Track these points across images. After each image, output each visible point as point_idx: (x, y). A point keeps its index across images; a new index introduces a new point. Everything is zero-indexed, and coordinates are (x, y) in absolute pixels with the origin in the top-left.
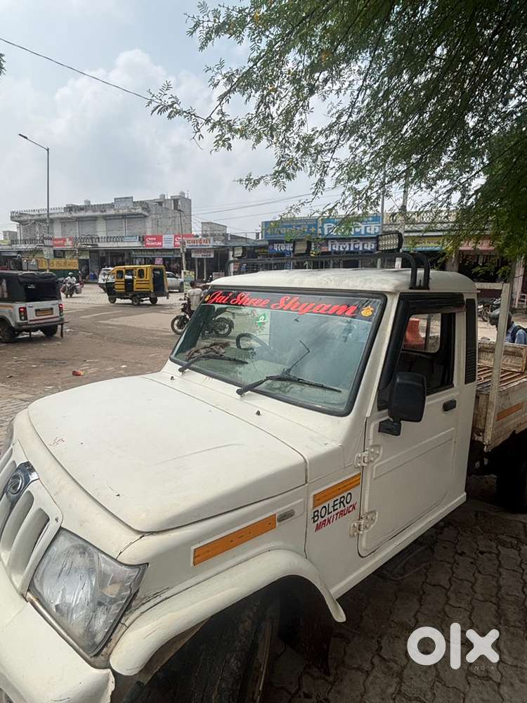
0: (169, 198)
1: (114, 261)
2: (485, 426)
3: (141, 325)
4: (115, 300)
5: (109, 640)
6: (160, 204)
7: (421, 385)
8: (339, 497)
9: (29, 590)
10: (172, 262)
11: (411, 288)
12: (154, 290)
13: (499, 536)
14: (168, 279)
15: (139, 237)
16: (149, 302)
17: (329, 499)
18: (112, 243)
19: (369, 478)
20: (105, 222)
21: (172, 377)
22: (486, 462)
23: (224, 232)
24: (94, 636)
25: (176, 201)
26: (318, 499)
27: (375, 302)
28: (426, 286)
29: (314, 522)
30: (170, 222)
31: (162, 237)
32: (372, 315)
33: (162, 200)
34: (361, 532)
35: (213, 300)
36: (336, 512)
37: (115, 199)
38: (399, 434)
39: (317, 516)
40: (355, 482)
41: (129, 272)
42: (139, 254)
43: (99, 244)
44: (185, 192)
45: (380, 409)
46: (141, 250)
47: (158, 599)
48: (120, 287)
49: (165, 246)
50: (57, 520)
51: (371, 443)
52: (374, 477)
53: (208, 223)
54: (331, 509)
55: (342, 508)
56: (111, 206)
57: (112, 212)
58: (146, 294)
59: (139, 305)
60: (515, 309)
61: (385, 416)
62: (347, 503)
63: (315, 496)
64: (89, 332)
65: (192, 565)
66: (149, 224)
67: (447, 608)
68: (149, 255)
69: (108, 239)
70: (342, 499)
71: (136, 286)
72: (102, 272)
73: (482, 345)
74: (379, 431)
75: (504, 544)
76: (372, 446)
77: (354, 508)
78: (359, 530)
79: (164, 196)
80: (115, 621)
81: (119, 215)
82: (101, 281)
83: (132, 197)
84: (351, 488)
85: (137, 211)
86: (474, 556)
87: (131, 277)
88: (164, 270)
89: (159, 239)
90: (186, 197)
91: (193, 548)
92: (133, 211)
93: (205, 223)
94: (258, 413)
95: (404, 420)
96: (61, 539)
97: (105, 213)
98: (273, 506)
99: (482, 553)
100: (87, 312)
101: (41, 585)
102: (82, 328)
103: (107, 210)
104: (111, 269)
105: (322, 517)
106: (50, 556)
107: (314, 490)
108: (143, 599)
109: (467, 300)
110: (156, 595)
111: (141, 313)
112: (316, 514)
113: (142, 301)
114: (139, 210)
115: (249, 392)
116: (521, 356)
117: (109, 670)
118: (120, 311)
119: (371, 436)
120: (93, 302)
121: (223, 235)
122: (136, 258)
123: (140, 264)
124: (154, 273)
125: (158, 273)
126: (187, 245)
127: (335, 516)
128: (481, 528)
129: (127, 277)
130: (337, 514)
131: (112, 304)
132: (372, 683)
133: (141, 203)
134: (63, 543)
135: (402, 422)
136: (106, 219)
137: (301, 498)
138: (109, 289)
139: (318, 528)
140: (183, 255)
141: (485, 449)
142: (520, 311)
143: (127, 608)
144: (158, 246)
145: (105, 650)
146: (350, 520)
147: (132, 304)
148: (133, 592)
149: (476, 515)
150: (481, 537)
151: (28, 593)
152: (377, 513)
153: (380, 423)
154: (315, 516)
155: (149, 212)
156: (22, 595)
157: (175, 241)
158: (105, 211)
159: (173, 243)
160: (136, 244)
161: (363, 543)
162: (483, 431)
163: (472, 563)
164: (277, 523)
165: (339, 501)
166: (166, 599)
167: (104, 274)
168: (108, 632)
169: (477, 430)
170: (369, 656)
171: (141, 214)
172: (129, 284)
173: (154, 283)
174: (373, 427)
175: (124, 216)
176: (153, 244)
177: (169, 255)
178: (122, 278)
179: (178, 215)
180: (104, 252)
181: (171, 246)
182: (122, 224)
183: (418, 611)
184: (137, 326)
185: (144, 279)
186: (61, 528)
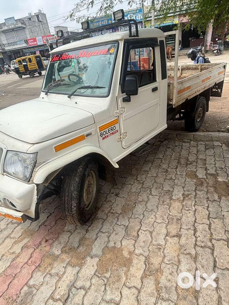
0: (34, 15)
1: (16, 56)
2: (173, 97)
3: (37, 86)
4: (22, 77)
5: (31, 176)
6: (30, 19)
7: (135, 79)
8: (110, 128)
9: (4, 172)
10: (45, 52)
11: (130, 37)
12: (39, 68)
13: (184, 140)
14: (44, 61)
15: (25, 41)
16: (38, 75)
17: (106, 128)
18: (12, 46)
19: (122, 120)
20: (3, 34)
21: (43, 98)
22: (182, 115)
23: (66, 31)
24: (26, 176)
25: (38, 16)
26: (101, 129)
27: (114, 45)
28: (137, 35)
29: (101, 137)
30: (37, 29)
31: (36, 38)
32: (114, 52)
33: (30, 17)
34: (122, 140)
35: (53, 60)
36: (110, 133)
37: (5, 19)
38: (130, 101)
39: (102, 134)
40: (117, 121)
41: (24, 60)
42: (27, 51)
43: (5, 48)
44: (41, 10)
45: (123, 93)
46: (27, 48)
47: (45, 163)
48: (22, 70)
49: (39, 44)
50: (5, 148)
51: (120, 106)
52: (124, 119)
53: (57, 27)
54: (108, 132)
55: (112, 132)
56: (4, 24)
57: (5, 28)
58: (35, 71)
59: (34, 77)
60: (208, 50)
61: (125, 95)
62: (114, 130)
63: (99, 127)
64: (13, 94)
65: (55, 152)
66: (27, 32)
67: (161, 164)
68: (33, 50)
69: (9, 44)
70: (112, 129)
71: (29, 67)
72: (11, 63)
73: (183, 67)
74: (123, 102)
75: (185, 142)
76: (121, 108)
77: (117, 131)
78: (121, 139)
79: (31, 14)
80: (31, 170)
81: (10, 30)
82: (13, 68)
83: (14, 17)
84: (115, 124)
85: (19, 25)
86: (173, 147)
87: (26, 63)
88: (41, 57)
89: (35, 40)
90: (42, 12)
91: (54, 146)
92: (17, 25)
93: (56, 27)
94: (76, 103)
95: (132, 95)
96: (8, 153)
97: (2, 29)
98: (83, 131)
99: (176, 146)
100: (10, 84)
101: (7, 169)
102: (10, 92)
103: (3, 27)
104: (15, 61)
105: (104, 135)
106: (6, 160)
107: (99, 125)
108: (39, 163)
109: (160, 41)
110: (44, 162)
111: (35, 81)
112: (101, 134)
113: (35, 75)
114: (20, 25)
115: (72, 96)
116: (198, 69)
117: (34, 184)
118: (26, 81)
119: (120, 104)
120: (12, 79)
121: (66, 32)
122: (26, 53)
123: (29, 55)
124: (36, 59)
125: (39, 59)
126: (50, 42)
127: (110, 135)
128: (177, 139)
129: (24, 64)
130: (110, 134)
131: (21, 79)
132: (133, 187)
133: (20, 20)
134: (10, 154)
135: (131, 96)
136: (4, 33)
137: (94, 128)
138: (17, 71)
139: (103, 139)
140: (49, 47)
141: (173, 107)
142: (210, 51)
143: (34, 166)
144: (36, 44)
145: (31, 179)
146: (117, 135)
147: (30, 77)
148: (35, 161)
149: (177, 135)
150: (177, 141)
151: (4, 173)
152: (128, 133)
153: (123, 98)
154: (101, 135)
155: (25, 25)
156: (3, 174)
157: (43, 40)
158: (2, 28)
159: (42, 41)
160: (24, 45)
161: (124, 144)
162: (172, 99)
163: (172, 150)
164: (86, 137)
165: (110, 129)
166: (48, 163)
167: (13, 64)
168: (30, 174)
169: (169, 99)
170: (133, 181)
171: (21, 27)
172: (25, 66)
173: (38, 65)
174: (120, 100)
175: (13, 30)
176: (32, 43)
177: (42, 48)
178: (21, 64)
179: (40, 24)
180: (9, 52)
181: (42, 43)
182: (13, 34)
183: (151, 166)
184: (35, 87)
185: (32, 63)
186: (7, 151)
